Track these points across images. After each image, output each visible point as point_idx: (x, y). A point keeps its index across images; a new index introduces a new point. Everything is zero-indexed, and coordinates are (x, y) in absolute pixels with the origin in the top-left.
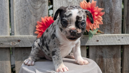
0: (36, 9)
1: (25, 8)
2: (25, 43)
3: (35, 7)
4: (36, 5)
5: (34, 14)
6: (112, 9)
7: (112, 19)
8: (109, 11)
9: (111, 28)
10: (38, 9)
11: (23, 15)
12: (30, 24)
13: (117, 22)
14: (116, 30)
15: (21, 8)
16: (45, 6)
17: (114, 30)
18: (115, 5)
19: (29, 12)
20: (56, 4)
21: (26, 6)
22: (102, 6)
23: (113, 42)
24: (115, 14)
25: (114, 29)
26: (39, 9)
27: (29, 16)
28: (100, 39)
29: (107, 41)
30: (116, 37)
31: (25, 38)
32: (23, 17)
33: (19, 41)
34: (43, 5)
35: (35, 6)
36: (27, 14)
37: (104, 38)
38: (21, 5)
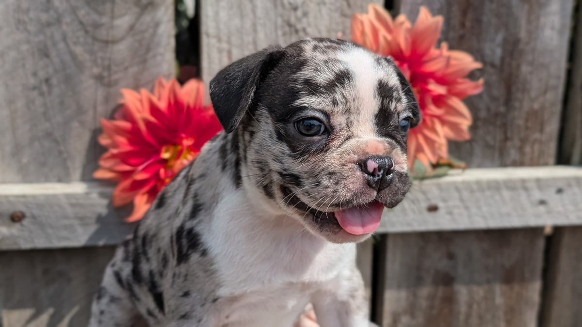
0: (107, 42)
1: (41, 37)
2: (50, 231)
3: (102, 33)
4: (105, 20)
5: (96, 71)
6: (517, 42)
7: (514, 89)
8: (499, 52)
9: (506, 139)
10: (114, 42)
11: (35, 74)
12: (75, 124)
13: (536, 106)
14: (528, 149)
15: (20, 36)
16: (157, 25)
17: (521, 150)
18: (538, 18)
19: (67, 58)
20: (217, 13)
21: (49, 24)
22: (468, 24)
23: (508, 215)
24: (531, 64)
25: (517, 142)
26: (122, 39)
27: (68, 80)
28: (444, 200)
29: (479, 208)
30: (526, 189)
31: (50, 201)
32: (34, 88)
33: (16, 218)
34: (147, 18)
35: (97, 26)
36: (56, 71)
37: (465, 194)
38: (19, 22)
